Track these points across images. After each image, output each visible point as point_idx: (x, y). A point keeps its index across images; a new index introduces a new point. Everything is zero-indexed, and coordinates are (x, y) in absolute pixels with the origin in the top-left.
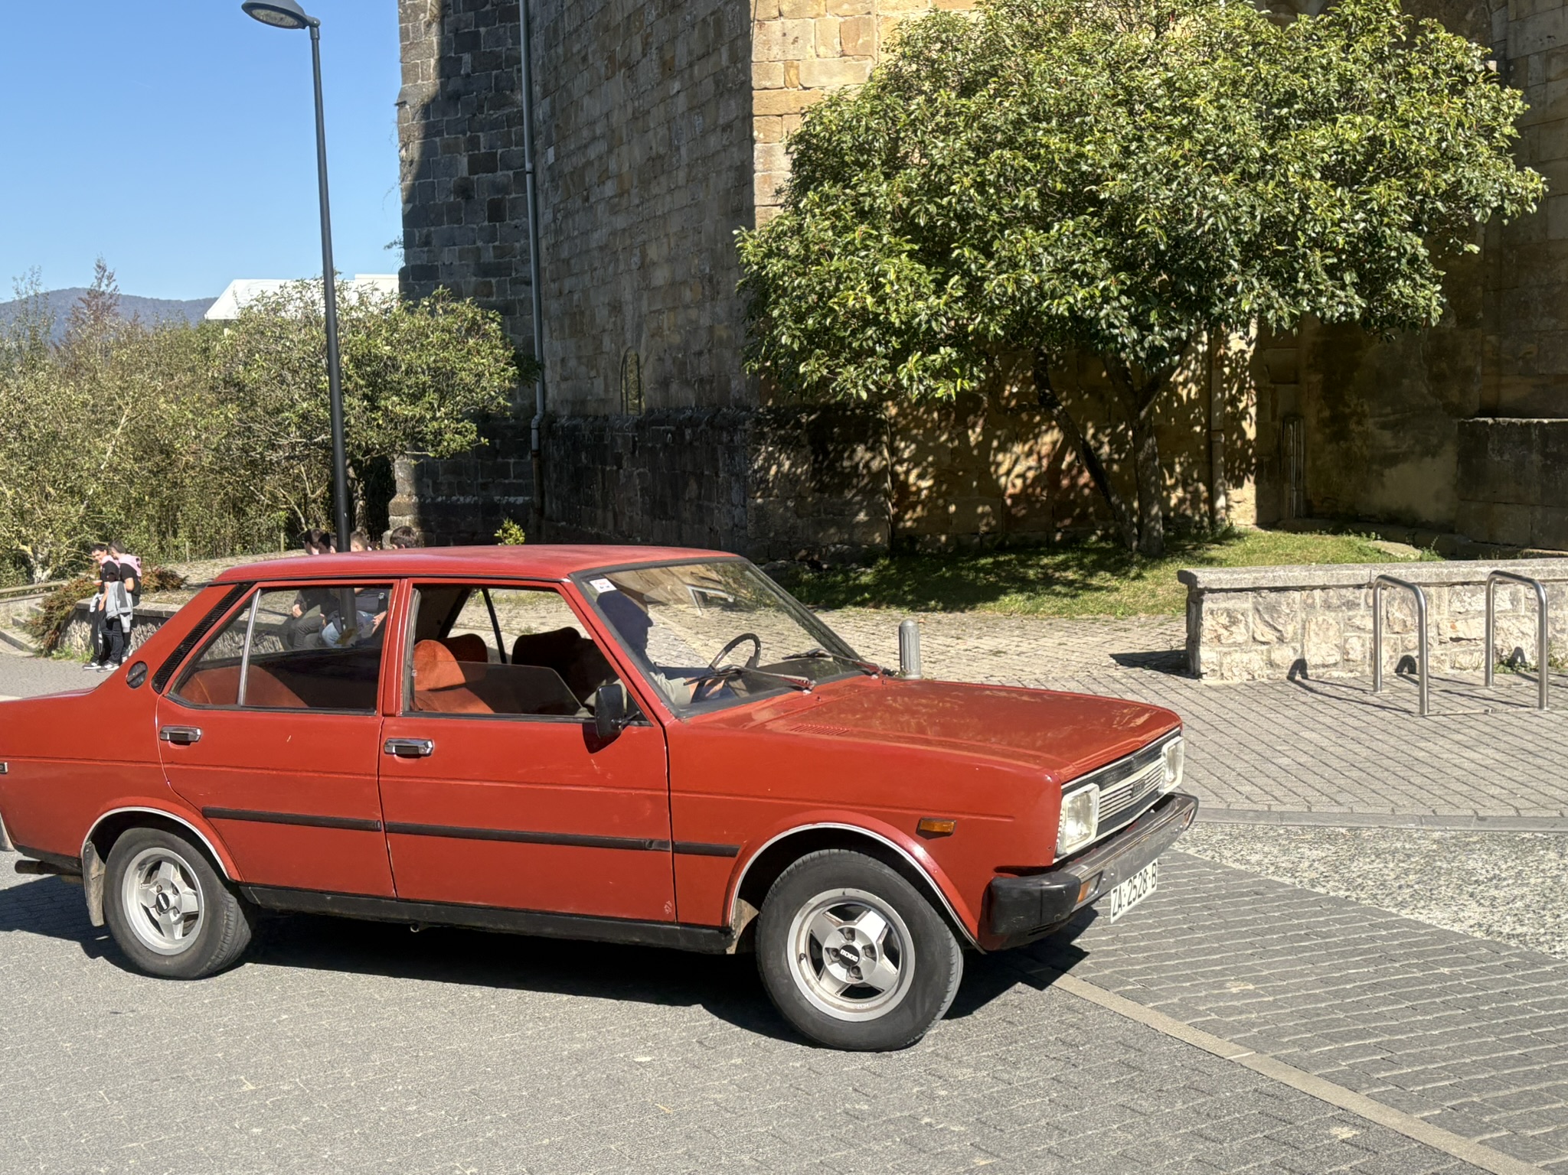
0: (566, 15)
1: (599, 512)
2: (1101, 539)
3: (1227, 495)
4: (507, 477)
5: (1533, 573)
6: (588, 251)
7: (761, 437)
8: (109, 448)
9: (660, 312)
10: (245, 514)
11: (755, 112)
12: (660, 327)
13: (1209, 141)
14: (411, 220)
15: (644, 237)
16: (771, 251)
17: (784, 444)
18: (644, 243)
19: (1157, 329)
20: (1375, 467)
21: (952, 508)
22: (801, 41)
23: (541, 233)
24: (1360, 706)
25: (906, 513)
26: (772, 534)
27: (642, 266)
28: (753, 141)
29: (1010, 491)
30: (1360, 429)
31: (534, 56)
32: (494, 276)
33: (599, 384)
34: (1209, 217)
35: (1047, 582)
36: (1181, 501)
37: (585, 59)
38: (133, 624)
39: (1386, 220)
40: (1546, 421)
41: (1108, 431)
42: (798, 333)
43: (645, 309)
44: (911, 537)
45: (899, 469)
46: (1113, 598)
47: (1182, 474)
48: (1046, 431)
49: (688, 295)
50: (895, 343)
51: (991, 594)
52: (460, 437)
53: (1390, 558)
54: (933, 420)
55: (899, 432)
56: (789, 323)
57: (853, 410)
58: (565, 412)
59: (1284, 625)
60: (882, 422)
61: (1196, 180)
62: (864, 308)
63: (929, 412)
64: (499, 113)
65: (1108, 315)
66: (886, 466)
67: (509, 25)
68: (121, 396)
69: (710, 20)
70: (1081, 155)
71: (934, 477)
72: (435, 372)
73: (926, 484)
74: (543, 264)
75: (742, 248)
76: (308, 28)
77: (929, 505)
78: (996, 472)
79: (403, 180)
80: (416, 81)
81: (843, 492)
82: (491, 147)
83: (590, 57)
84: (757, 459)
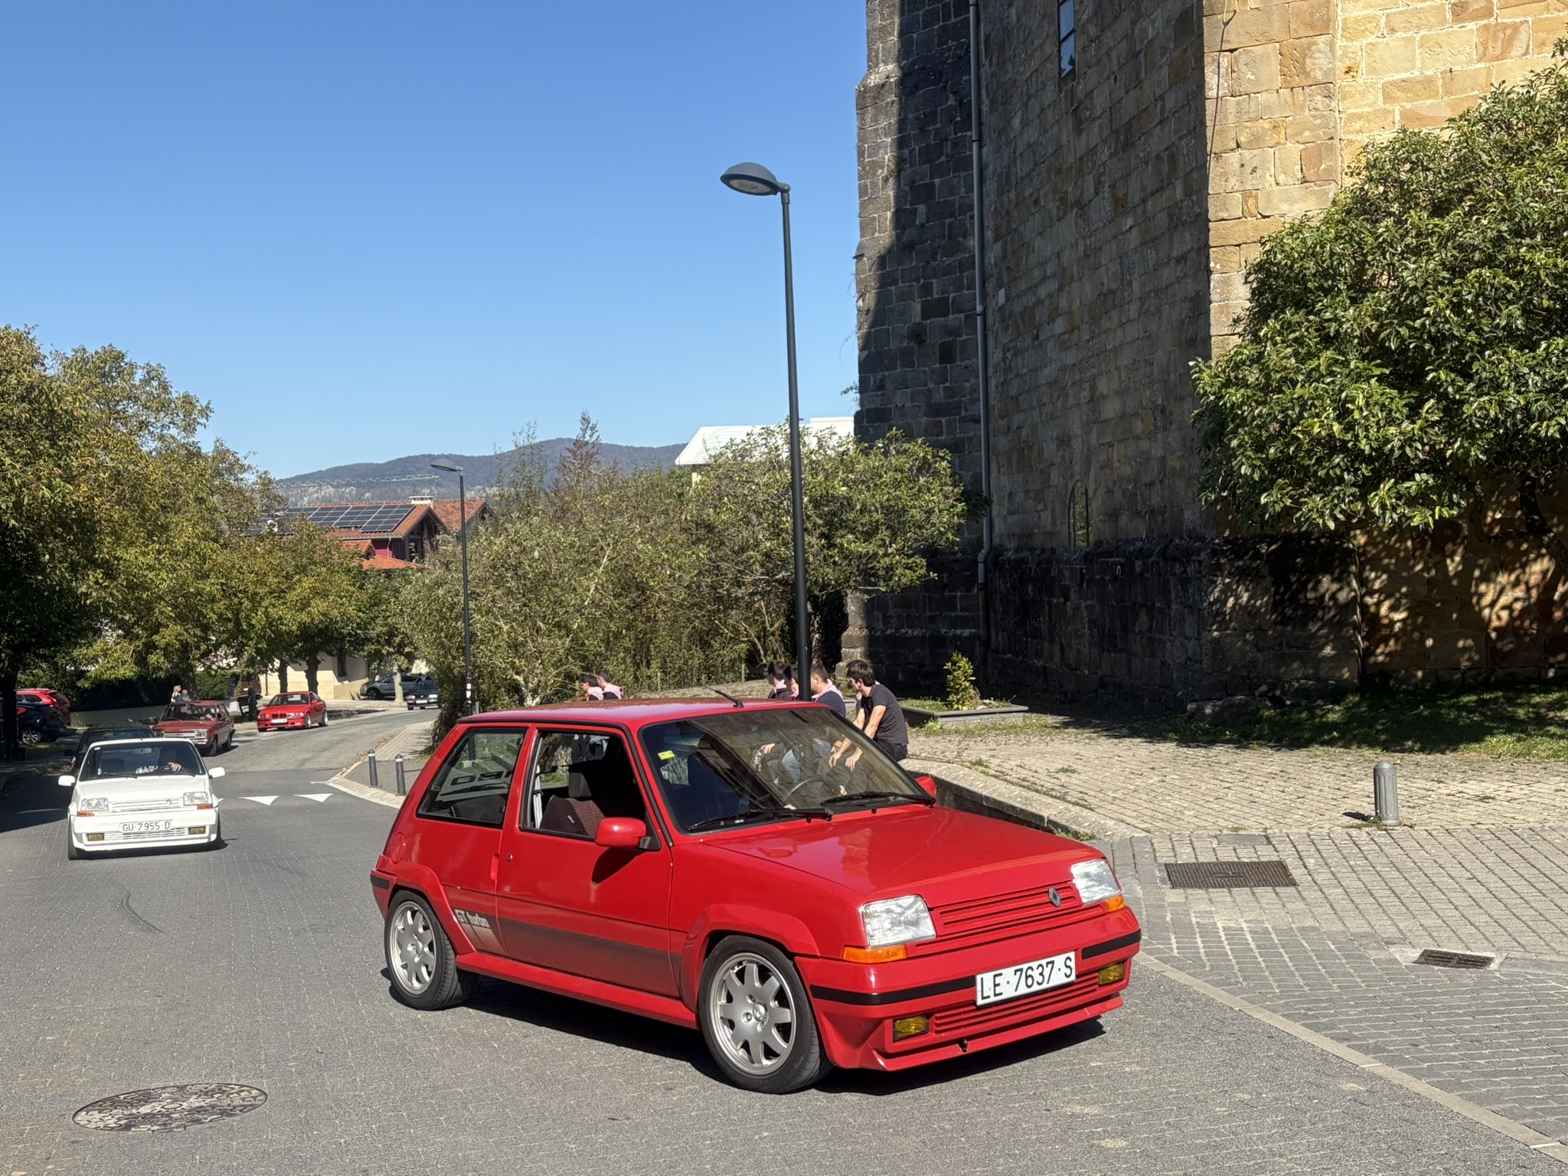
0: (1018, 161)
1: (1046, 644)
4: (955, 610)
6: (1037, 387)
7: (1217, 569)
8: (592, 585)
9: (1110, 445)
10: (710, 646)
11: (1211, 243)
12: (1109, 460)
14: (864, 366)
15: (1095, 371)
16: (1228, 380)
17: (1241, 575)
18: (1094, 377)
21: (1429, 642)
22: (1259, 171)
23: (990, 371)
25: (1377, 647)
26: (1229, 669)
27: (1092, 399)
28: (1209, 272)
29: (1495, 623)
31: (986, 202)
32: (944, 415)
33: (1046, 518)
35: (1540, 722)
37: (1036, 202)
42: (1258, 463)
43: (1094, 442)
44: (1384, 672)
45: (1369, 600)
48: (1535, 560)
49: (1139, 427)
50: (1365, 470)
51: (1475, 734)
52: (910, 572)
54: (1406, 549)
55: (1368, 561)
56: (1249, 453)
57: (1317, 540)
58: (1012, 545)
60: (1350, 552)
62: (1331, 436)
63: (1402, 540)
64: (952, 259)
66: (1355, 597)
67: (963, 174)
68: (604, 538)
69: (1165, 155)
71: (1408, 609)
72: (887, 510)
73: (1399, 616)
74: (992, 402)
75: (1198, 379)
76: (779, 194)
77: (1404, 638)
78: (1478, 603)
79: (860, 329)
80: (873, 234)
81: (1307, 625)
82: (943, 293)
83: (1042, 199)
84: (1213, 591)
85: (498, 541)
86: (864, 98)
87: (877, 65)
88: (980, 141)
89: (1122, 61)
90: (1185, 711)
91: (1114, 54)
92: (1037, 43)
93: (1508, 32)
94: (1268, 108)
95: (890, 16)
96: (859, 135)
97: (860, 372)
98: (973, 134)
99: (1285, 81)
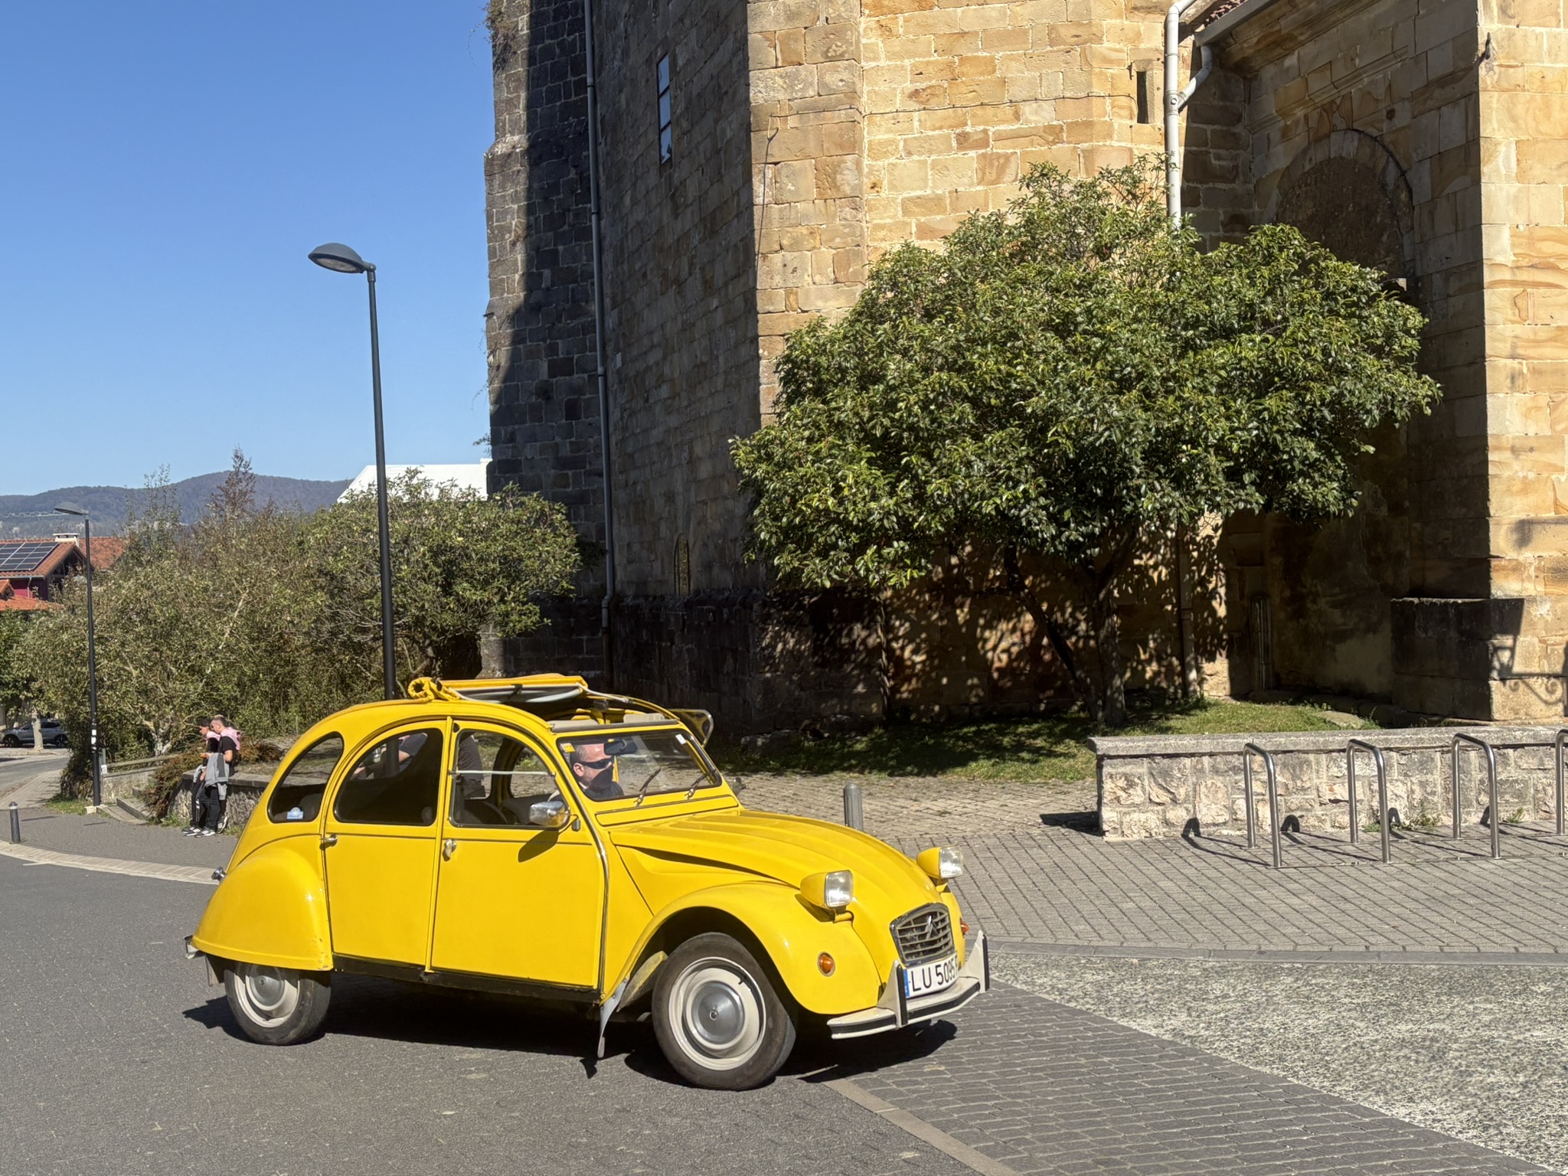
0: (630, 236)
1: (657, 685)
2: (1082, 709)
3: (1199, 670)
4: (580, 653)
5: (1403, 741)
6: (648, 447)
7: (766, 618)
8: (226, 630)
9: (705, 503)
11: (759, 331)
12: (704, 516)
13: (1118, 362)
14: (496, 419)
15: (692, 434)
16: (760, 457)
17: (788, 624)
19: (1072, 525)
20: (1328, 643)
21: (945, 681)
22: (799, 271)
23: (611, 430)
24: (1227, 860)
25: (902, 685)
26: (778, 706)
27: (690, 461)
28: (758, 358)
29: (997, 664)
30: (1315, 607)
31: (605, 271)
32: (570, 469)
33: (657, 565)
34: (1105, 430)
35: (1019, 747)
36: (1156, 674)
37: (644, 275)
38: (229, 793)
39: (1275, 428)
40: (1460, 601)
41: (1085, 609)
42: (774, 530)
43: (693, 499)
44: (906, 707)
45: (895, 645)
46: (1066, 764)
47: (1155, 649)
49: (726, 488)
51: (962, 760)
52: (529, 618)
53: (1333, 726)
54: (924, 601)
55: (894, 611)
56: (768, 521)
58: (630, 592)
59: (1177, 787)
60: (875, 604)
61: (1097, 398)
62: (827, 510)
63: (920, 593)
64: (576, 322)
65: (1027, 514)
66: (881, 643)
67: (584, 243)
68: (239, 581)
69: (740, 245)
70: (1010, 375)
71: (926, 652)
72: (504, 560)
73: (918, 659)
74: (613, 458)
75: (734, 455)
76: (365, 272)
77: (923, 678)
78: (983, 647)
79: (491, 382)
80: (502, 294)
81: (841, 667)
82: (568, 353)
83: (648, 272)
84: (764, 638)
85: (126, 585)
86: (492, 165)
87: (504, 136)
88: (598, 213)
89: (708, 156)
90: (739, 745)
91: (701, 148)
92: (642, 129)
93: (1002, 161)
94: (805, 216)
95: (516, 90)
96: (487, 199)
97: (492, 424)
98: (592, 206)
99: (819, 193)
